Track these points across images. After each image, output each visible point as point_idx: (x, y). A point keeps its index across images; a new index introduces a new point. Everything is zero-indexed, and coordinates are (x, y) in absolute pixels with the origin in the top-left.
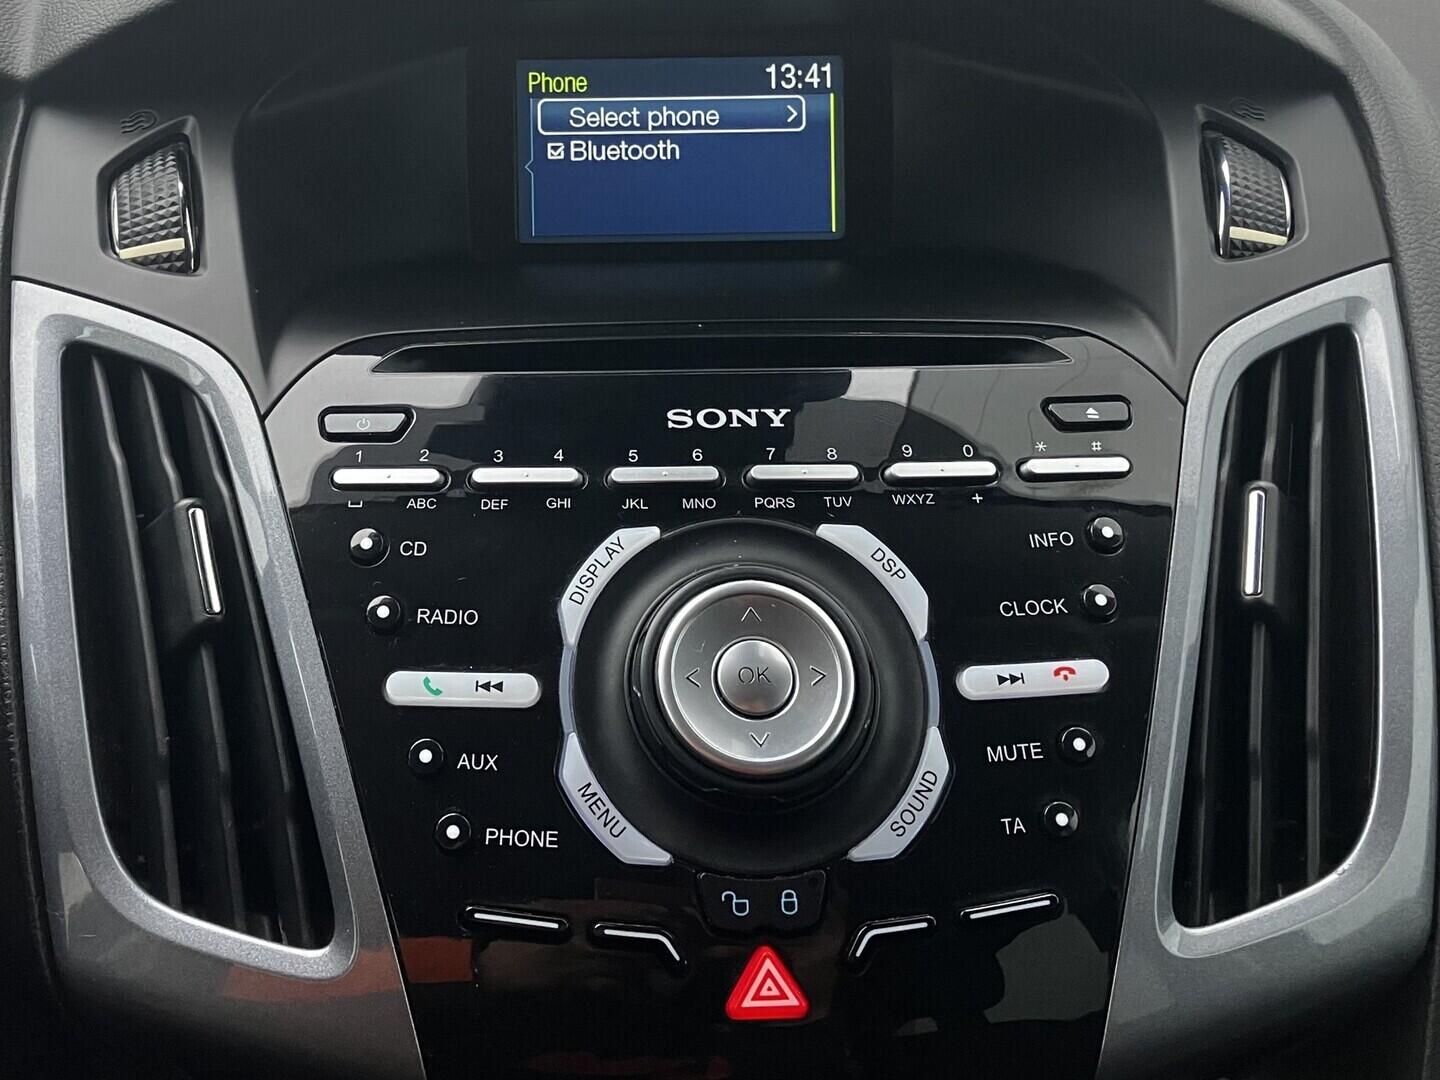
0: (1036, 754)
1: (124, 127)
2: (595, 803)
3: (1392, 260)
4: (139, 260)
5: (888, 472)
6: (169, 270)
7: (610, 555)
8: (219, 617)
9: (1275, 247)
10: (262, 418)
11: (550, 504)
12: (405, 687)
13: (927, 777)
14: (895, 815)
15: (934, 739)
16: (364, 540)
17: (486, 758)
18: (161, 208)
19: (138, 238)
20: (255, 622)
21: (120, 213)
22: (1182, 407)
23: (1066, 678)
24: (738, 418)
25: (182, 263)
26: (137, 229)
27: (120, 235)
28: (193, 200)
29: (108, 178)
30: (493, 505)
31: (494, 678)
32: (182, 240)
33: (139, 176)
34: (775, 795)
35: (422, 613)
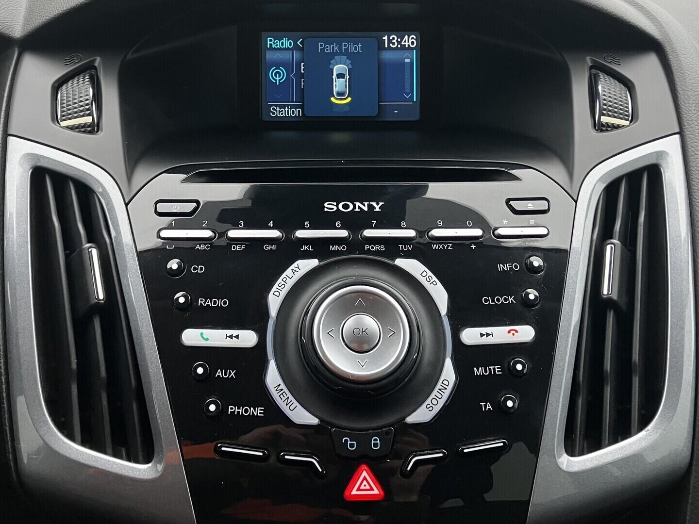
0: (498, 372)
1: (66, 62)
2: (282, 394)
3: (680, 133)
4: (70, 127)
5: (430, 234)
6: (84, 132)
7: (294, 273)
8: (103, 301)
10: (127, 205)
11: (266, 248)
12: (191, 337)
13: (444, 382)
14: (428, 401)
15: (448, 363)
16: (174, 264)
17: (230, 372)
18: (81, 101)
19: (70, 116)
20: (120, 304)
21: (62, 104)
22: (575, 204)
23: (513, 334)
24: (359, 206)
25: (91, 128)
26: (69, 112)
27: (61, 115)
28: (97, 97)
29: (57, 87)
30: (238, 248)
31: (235, 332)
32: (91, 117)
33: (71, 86)
34: (370, 390)
35: (201, 300)
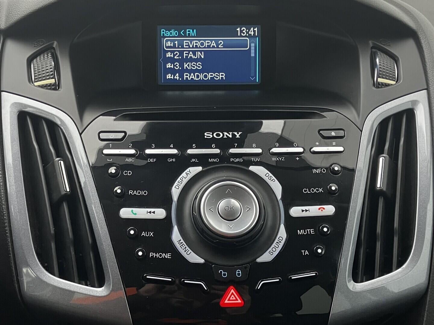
0: (312, 232)
1: (35, 45)
2: (182, 245)
3: (427, 89)
4: (41, 86)
5: (271, 151)
6: (50, 89)
7: (187, 175)
8: (69, 193)
9: (392, 84)
10: (80, 134)
11: (169, 160)
12: (126, 213)
13: (280, 238)
14: (270, 249)
15: (282, 228)
16: (112, 170)
17: (150, 233)
18: (47, 69)
19: (40, 79)
20: (80, 194)
21: (34, 71)
22: (361, 132)
23: (322, 210)
24: (226, 135)
25: (54, 87)
26: (40, 76)
27: (34, 78)
28: (57, 67)
29: (30, 61)
30: (151, 160)
31: (152, 210)
32: (54, 80)
33: (39, 60)
34: (235, 242)
35: (131, 192)
